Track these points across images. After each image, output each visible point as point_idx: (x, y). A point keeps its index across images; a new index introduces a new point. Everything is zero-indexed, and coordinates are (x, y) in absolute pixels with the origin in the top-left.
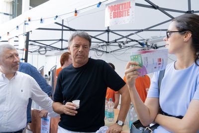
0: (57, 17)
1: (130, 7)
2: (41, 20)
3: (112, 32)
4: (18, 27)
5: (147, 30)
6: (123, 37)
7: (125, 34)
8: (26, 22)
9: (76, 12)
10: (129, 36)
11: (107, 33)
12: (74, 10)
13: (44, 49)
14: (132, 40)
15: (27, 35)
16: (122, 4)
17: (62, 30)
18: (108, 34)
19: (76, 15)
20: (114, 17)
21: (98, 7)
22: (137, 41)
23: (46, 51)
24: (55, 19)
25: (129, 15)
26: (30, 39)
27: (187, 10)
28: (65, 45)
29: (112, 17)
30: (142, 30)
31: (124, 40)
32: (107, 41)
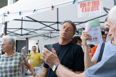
0: (35, 10)
1: (99, 5)
2: (20, 13)
3: (60, 23)
8: (6, 15)
9: (53, 7)
11: (57, 24)
12: (51, 6)
16: (92, 2)
19: (52, 9)
21: (74, 3)
24: (34, 12)
25: (98, 10)
30: (83, 22)
32: (57, 29)
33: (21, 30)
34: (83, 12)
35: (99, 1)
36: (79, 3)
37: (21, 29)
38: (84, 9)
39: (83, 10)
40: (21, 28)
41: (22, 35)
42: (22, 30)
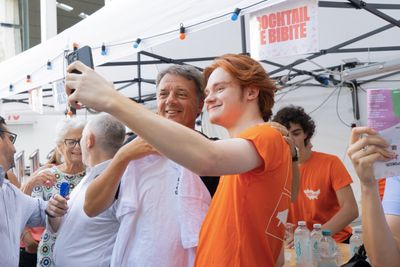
0: (139, 41)
1: (308, 19)
4: (49, 64)
6: (283, 68)
9: (183, 30)
16: (288, 12)
19: (182, 38)
20: (271, 41)
21: (234, 18)
22: (310, 74)
24: (136, 47)
25: (305, 36)
29: (267, 39)
33: (137, 84)
34: (263, 43)
35: (306, 8)
37: (138, 80)
40: (137, 77)
41: (141, 101)
42: (139, 85)
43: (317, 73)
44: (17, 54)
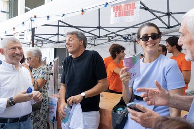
0: (63, 15)
1: (135, 8)
2: (48, 17)
3: (102, 28)
4: (23, 23)
5: (133, 27)
6: (112, 33)
7: (114, 30)
8: (32, 19)
9: (83, 11)
10: (117, 32)
11: (98, 29)
12: (81, 9)
13: (41, 42)
14: (118, 36)
15: (33, 30)
16: (127, 5)
17: (58, 26)
18: (100, 30)
19: (83, 14)
20: (119, 16)
21: (105, 7)
22: (121, 36)
23: (42, 43)
24: (62, 17)
26: (35, 34)
27: (166, 12)
28: (61, 38)
30: (129, 27)
31: (113, 35)
32: (98, 36)
34: (116, 17)
35: (134, 4)
36: (112, 6)
37: (58, 35)
38: (118, 13)
39: (116, 14)
40: (57, 33)
41: (58, 42)
43: (124, 36)
44: (7, 19)
